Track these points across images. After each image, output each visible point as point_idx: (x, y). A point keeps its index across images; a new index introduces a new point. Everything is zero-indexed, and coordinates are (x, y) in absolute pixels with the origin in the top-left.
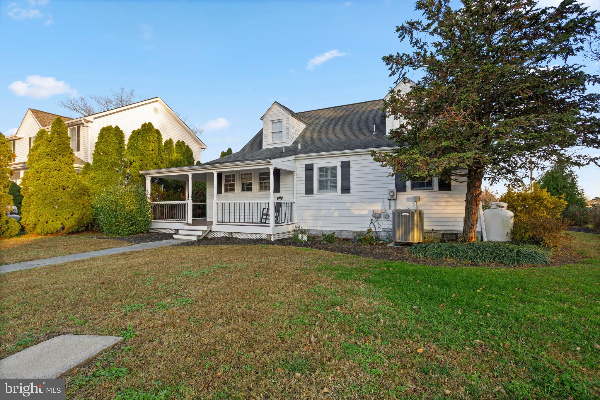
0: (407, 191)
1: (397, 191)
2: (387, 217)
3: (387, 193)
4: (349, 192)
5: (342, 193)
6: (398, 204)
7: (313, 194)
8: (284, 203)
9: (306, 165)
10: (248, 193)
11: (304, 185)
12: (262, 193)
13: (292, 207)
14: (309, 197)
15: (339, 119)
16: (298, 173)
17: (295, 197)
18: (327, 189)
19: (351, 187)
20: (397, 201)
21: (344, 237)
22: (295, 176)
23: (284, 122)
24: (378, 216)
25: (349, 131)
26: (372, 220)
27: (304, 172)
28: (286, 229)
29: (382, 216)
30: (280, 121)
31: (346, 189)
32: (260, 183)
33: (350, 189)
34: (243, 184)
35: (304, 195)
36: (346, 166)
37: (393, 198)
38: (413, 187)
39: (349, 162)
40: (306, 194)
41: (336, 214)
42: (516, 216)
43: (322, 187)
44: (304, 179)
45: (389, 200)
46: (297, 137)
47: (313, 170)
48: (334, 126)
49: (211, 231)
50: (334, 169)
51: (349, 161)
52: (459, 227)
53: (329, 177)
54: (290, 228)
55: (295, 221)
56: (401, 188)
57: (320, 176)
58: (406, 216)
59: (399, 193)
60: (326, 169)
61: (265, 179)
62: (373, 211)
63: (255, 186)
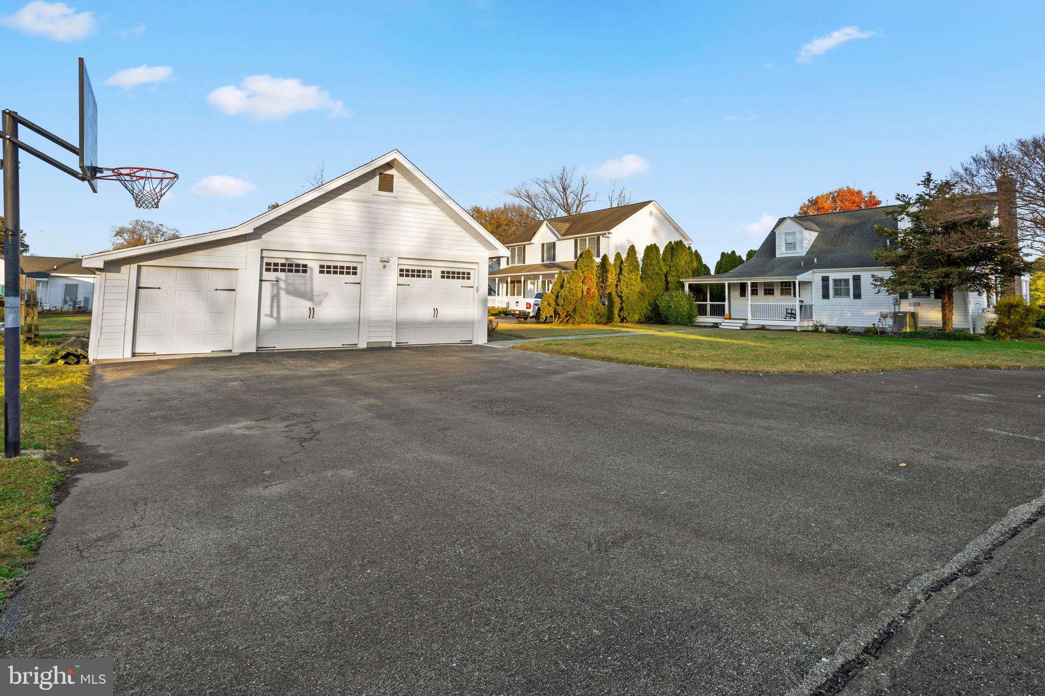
0: (909, 298)
1: (900, 298)
2: (891, 317)
3: (892, 299)
4: (860, 298)
5: (854, 298)
6: (901, 307)
7: (829, 299)
8: (805, 305)
9: (822, 277)
10: (770, 297)
11: (821, 292)
12: (783, 297)
13: (812, 308)
14: (826, 301)
15: (854, 227)
16: (815, 282)
17: (813, 301)
18: (841, 295)
19: (862, 294)
20: (901, 305)
21: (857, 331)
22: (813, 285)
23: (798, 235)
24: (885, 316)
25: (864, 243)
26: (880, 319)
27: (821, 282)
28: (808, 324)
29: (888, 316)
30: (794, 233)
31: (857, 296)
32: (782, 289)
33: (861, 296)
34: (765, 290)
35: (821, 299)
36: (857, 279)
37: (897, 304)
38: (914, 296)
40: (823, 298)
41: (849, 314)
43: (837, 293)
44: (821, 287)
45: (894, 305)
46: (810, 246)
47: (828, 281)
48: (848, 236)
49: (747, 324)
50: (847, 281)
51: (860, 275)
52: (940, 324)
53: (843, 287)
54: (811, 324)
55: (814, 318)
56: (903, 296)
57: (835, 285)
58: (900, 316)
59: (901, 300)
60: (840, 280)
61: (786, 286)
62: (881, 312)
63: (777, 292)
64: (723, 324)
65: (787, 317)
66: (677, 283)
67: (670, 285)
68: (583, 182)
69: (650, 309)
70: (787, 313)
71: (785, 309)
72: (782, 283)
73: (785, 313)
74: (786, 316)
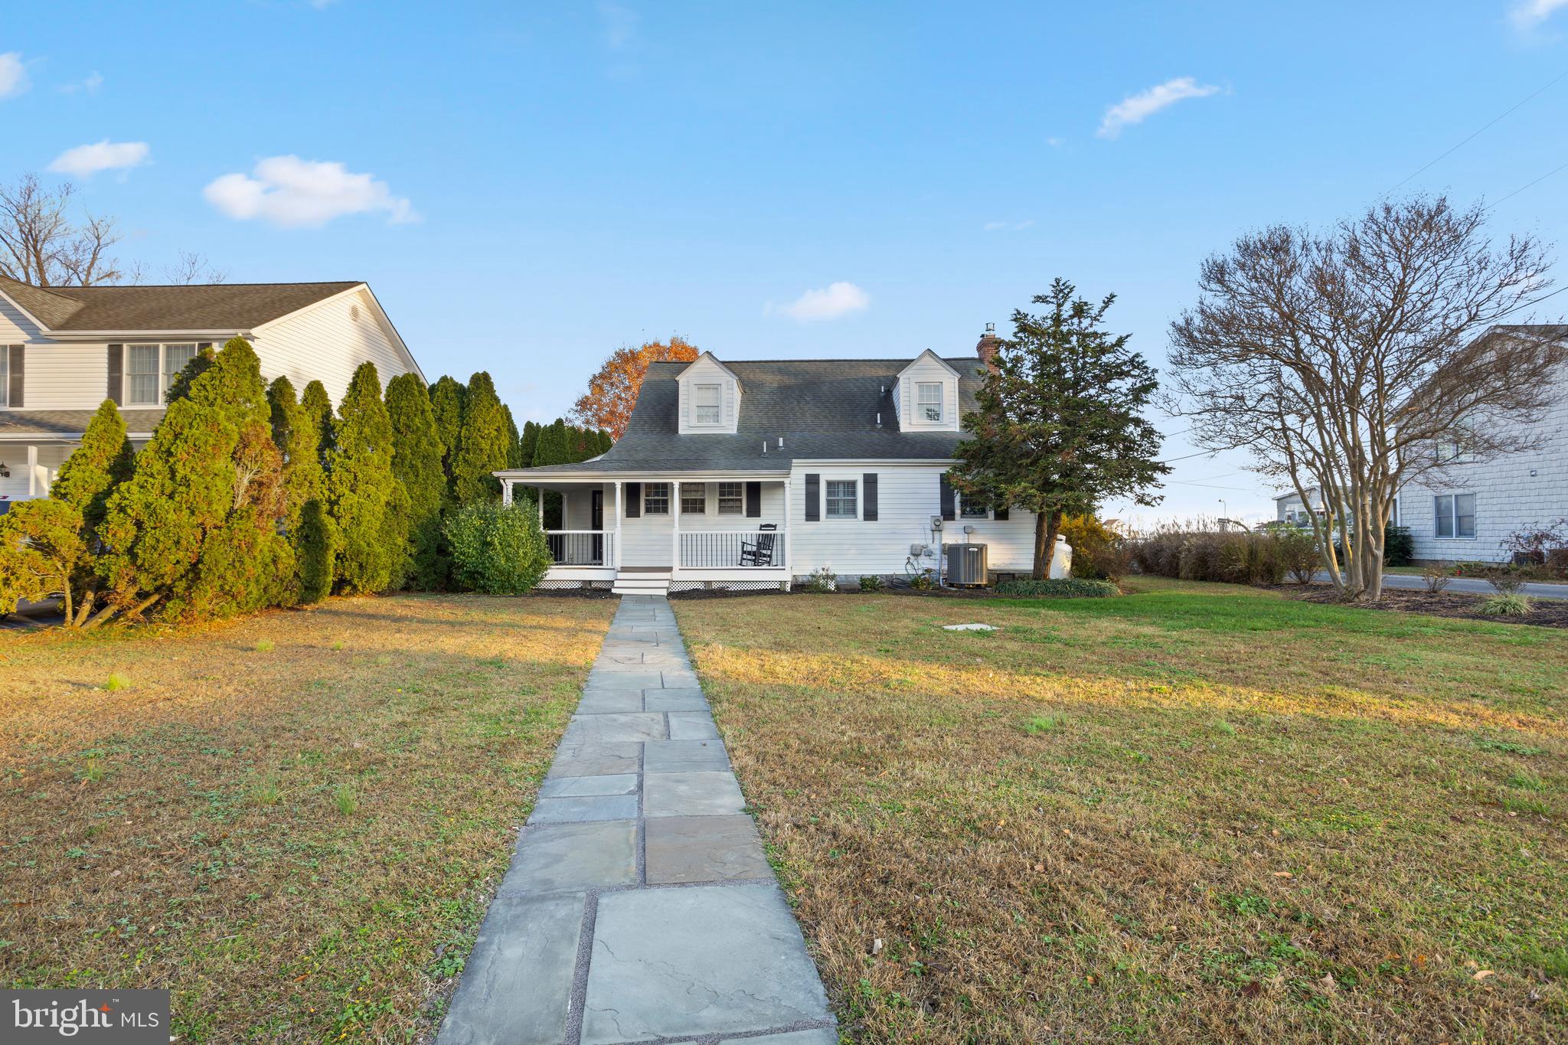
0: (956, 518)
1: (943, 519)
2: (929, 554)
3: (929, 521)
4: (876, 519)
5: (864, 520)
6: (944, 536)
7: (818, 520)
9: (804, 475)
10: (697, 517)
11: (804, 507)
12: (724, 517)
14: (812, 525)
16: (793, 487)
17: (788, 525)
18: (840, 512)
19: (880, 511)
20: (944, 532)
22: (788, 492)
23: (724, 390)
24: (918, 552)
26: (909, 558)
27: (804, 487)
29: (924, 552)
30: (716, 387)
31: (871, 514)
32: (721, 501)
33: (877, 515)
34: (685, 501)
35: (804, 522)
36: (871, 481)
37: (937, 529)
38: (964, 513)
39: (875, 475)
40: (807, 520)
41: (854, 551)
42: (1074, 551)
43: (832, 510)
44: (804, 497)
45: (933, 530)
47: (818, 484)
49: (675, 581)
50: (852, 485)
53: (844, 496)
56: (948, 514)
57: (829, 493)
59: (945, 522)
60: (841, 483)
61: (730, 493)
62: (912, 546)
63: (712, 505)
64: (616, 584)
65: (744, 562)
66: (479, 481)
67: (460, 488)
68: (98, 238)
69: (414, 550)
70: (744, 552)
71: (740, 544)
72: (722, 485)
73: (740, 553)
74: (743, 559)
